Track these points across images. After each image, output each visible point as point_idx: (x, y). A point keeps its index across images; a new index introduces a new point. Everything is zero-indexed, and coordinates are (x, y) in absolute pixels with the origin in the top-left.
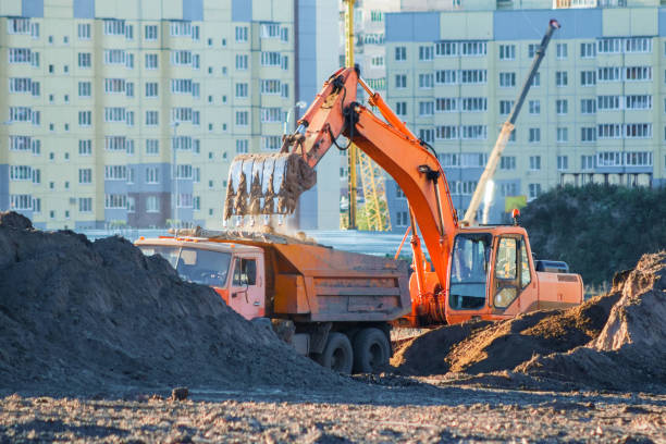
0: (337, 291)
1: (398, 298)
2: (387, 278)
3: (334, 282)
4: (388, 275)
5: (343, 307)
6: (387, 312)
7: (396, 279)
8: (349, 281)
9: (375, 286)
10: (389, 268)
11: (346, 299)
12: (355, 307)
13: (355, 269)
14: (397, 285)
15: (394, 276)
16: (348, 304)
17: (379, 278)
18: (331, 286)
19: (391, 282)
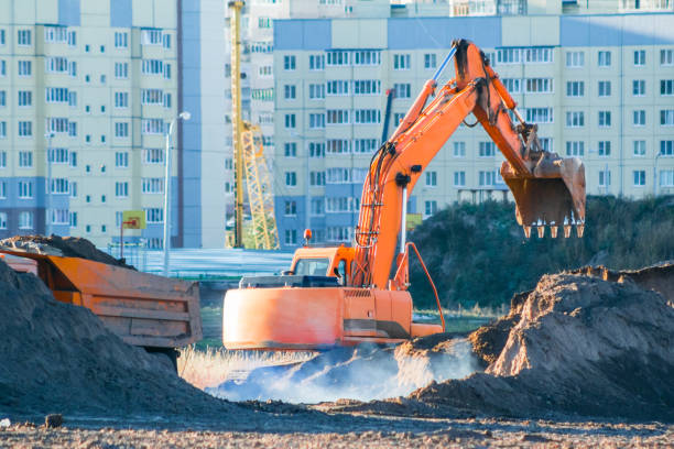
0: (119, 312)
1: (188, 324)
2: (176, 302)
3: (116, 302)
4: (177, 298)
5: (125, 329)
6: (174, 338)
7: (185, 304)
8: (133, 302)
9: (161, 309)
10: (179, 291)
11: (129, 321)
12: (138, 331)
13: (140, 288)
14: (186, 310)
15: (184, 299)
16: (130, 327)
17: (168, 301)
18: (112, 305)
19: (181, 306)
